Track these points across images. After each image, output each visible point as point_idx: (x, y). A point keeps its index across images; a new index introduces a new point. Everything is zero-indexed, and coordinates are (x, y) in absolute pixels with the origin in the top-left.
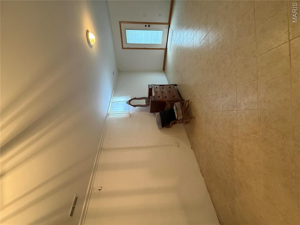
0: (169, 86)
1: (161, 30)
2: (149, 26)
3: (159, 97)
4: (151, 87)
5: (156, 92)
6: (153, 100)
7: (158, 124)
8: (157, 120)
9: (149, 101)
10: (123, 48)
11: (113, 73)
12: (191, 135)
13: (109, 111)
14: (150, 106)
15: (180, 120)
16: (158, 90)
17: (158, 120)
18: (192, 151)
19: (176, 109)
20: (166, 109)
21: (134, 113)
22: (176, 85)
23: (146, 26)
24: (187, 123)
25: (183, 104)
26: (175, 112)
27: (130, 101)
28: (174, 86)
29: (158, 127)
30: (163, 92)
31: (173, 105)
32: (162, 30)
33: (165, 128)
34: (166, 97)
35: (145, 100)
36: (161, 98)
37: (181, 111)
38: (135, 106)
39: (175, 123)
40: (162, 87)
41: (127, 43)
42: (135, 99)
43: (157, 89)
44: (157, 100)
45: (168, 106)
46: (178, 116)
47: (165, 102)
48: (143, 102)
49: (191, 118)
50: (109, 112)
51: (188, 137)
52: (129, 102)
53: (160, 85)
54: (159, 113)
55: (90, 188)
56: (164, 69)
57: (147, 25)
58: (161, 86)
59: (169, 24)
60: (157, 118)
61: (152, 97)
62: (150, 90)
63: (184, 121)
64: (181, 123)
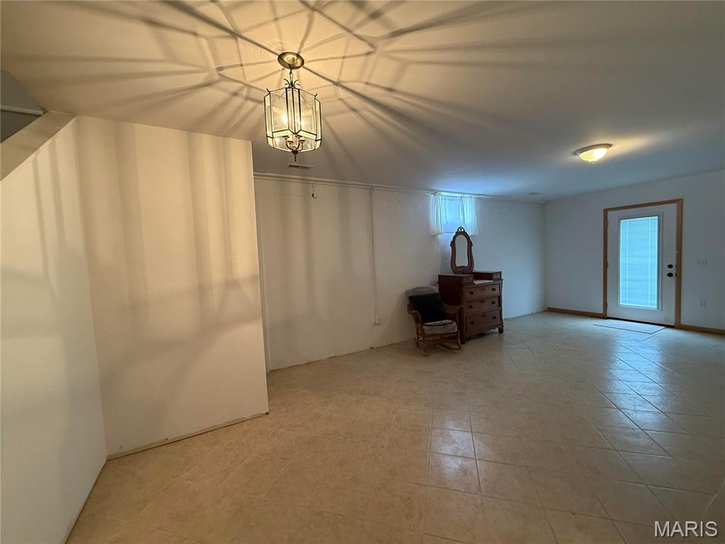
0: (498, 316)
1: (658, 305)
2: (670, 275)
3: (472, 293)
4: (495, 277)
5: (482, 287)
6: (465, 280)
7: (414, 289)
8: (422, 288)
9: (463, 273)
10: (606, 211)
11: (533, 193)
12: (395, 348)
13: (443, 194)
14: (453, 274)
15: (422, 330)
16: (488, 292)
17: (424, 290)
18: (367, 347)
19: (444, 324)
20: (445, 306)
21: (438, 243)
22: (501, 331)
23: (670, 266)
24: (418, 344)
25: (455, 338)
26: (438, 322)
27: (464, 234)
28: (500, 327)
29: (410, 290)
30: (482, 301)
31: (451, 320)
32: (658, 308)
33: (407, 302)
34: (471, 307)
35: (467, 265)
36: (468, 296)
37: (439, 332)
38: (453, 244)
39: (417, 320)
40: (497, 303)
41: (622, 221)
42: (470, 244)
43: (491, 289)
44: (464, 288)
45: (451, 310)
46: (430, 326)
47: (460, 304)
48: (462, 261)
49: (425, 350)
50: (440, 195)
51: (390, 345)
52: (461, 233)
53: (500, 298)
54: (438, 291)
55: (315, 181)
56: (551, 311)
57: (673, 271)
58: (497, 299)
59: (678, 326)
60: (428, 288)
61: (471, 279)
62: (488, 276)
63: (421, 339)
64: (417, 332)
